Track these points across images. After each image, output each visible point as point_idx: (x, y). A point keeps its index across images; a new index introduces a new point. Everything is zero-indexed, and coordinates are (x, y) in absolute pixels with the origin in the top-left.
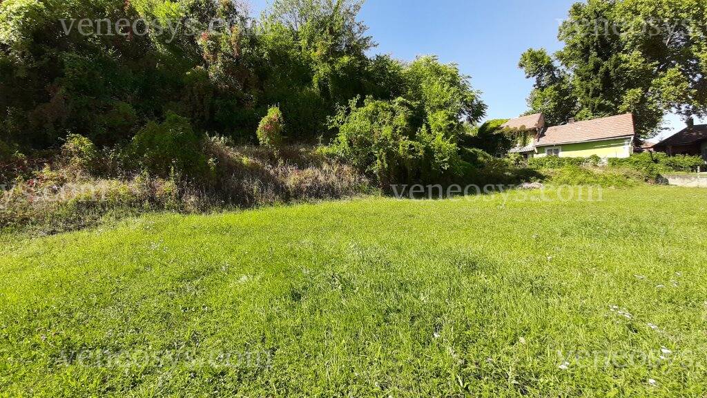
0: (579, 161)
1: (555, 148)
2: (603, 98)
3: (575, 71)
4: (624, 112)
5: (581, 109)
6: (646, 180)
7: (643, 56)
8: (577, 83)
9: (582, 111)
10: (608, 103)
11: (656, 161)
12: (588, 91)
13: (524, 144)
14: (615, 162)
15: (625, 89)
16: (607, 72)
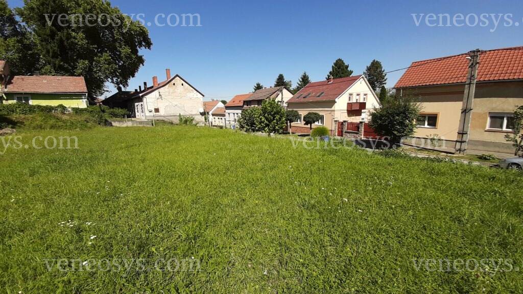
0: (49, 109)
1: (23, 96)
3: (34, 30)
4: (79, 75)
5: (45, 65)
7: (86, 38)
11: (104, 111)
14: (77, 111)
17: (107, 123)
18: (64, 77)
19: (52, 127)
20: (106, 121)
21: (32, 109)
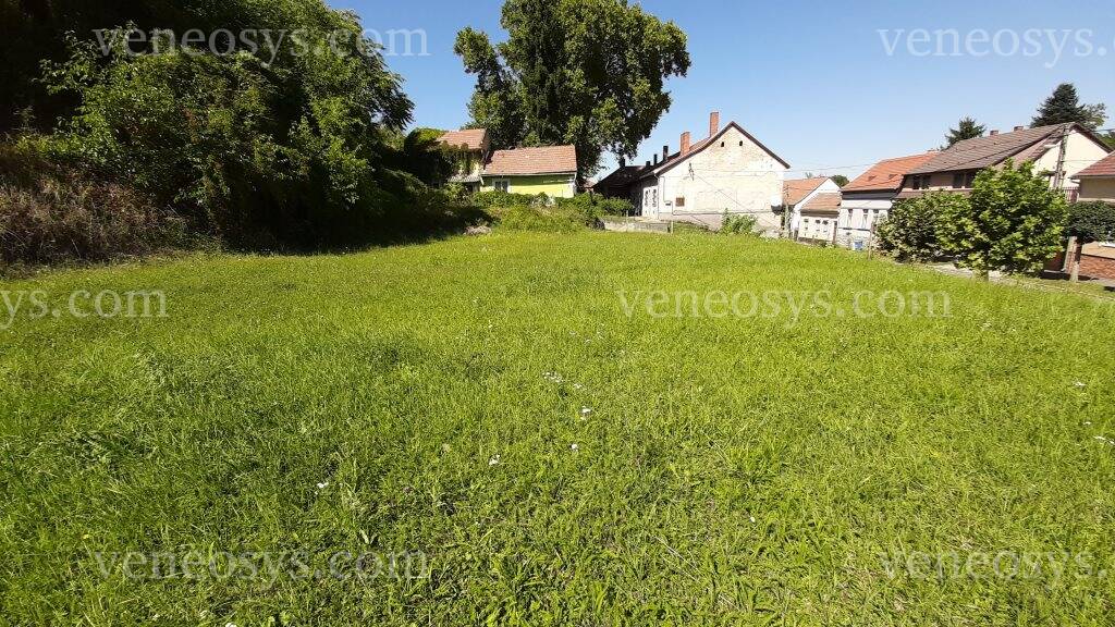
0: (528, 199)
1: (502, 181)
2: (550, 121)
3: (521, 77)
4: (569, 144)
5: (529, 131)
6: (587, 225)
7: (586, 76)
8: (524, 95)
9: (530, 135)
10: (554, 129)
11: (595, 203)
12: (535, 110)
13: (468, 171)
14: (561, 202)
15: (569, 115)
16: (552, 88)
17: (598, 225)
18: (551, 148)
19: (530, 227)
20: (597, 219)
21: (510, 199)
